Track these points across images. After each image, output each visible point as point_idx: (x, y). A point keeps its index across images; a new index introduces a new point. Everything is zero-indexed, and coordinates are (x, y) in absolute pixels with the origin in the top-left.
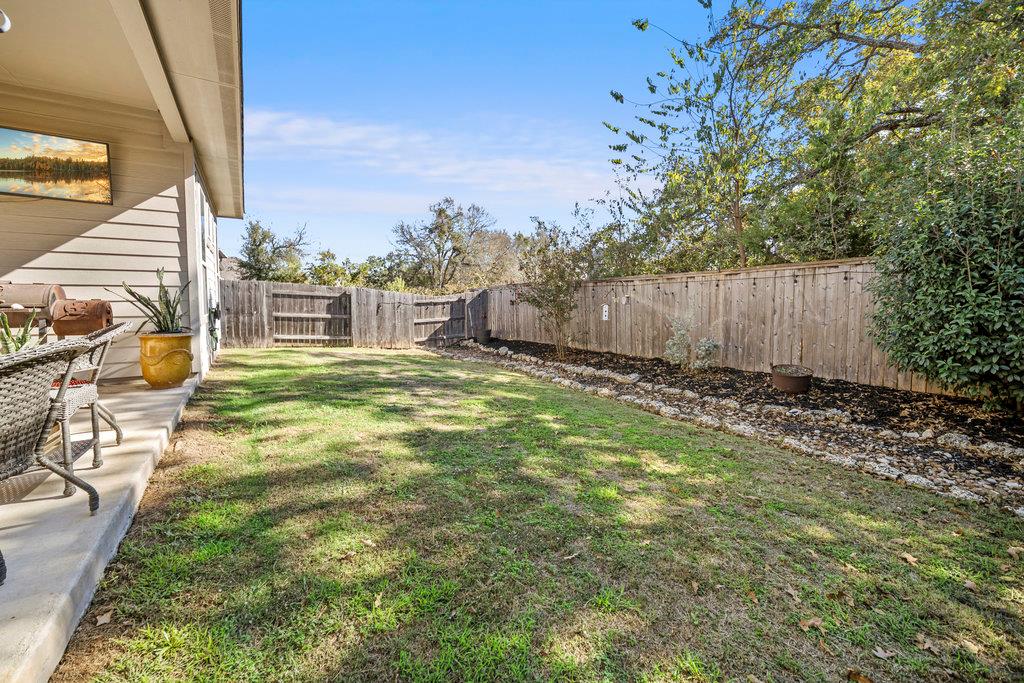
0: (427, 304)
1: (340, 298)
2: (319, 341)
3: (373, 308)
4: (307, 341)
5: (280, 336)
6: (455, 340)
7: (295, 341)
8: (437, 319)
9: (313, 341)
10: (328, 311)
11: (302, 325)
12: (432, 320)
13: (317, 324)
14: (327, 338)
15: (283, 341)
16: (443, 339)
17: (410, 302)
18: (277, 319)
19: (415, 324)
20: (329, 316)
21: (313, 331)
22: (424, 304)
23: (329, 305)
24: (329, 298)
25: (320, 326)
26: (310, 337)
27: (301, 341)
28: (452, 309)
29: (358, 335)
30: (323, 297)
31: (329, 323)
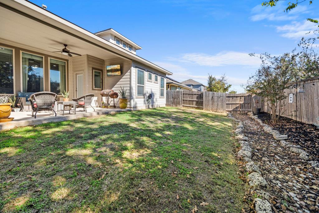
0: (233, 97)
1: (201, 95)
2: (194, 107)
3: (210, 98)
4: (191, 107)
5: (184, 105)
6: (246, 112)
7: (188, 107)
8: (237, 102)
9: (192, 107)
10: (197, 99)
11: (190, 102)
12: (234, 103)
13: (194, 102)
14: (196, 106)
15: (185, 106)
16: (240, 111)
17: (225, 96)
18: (183, 100)
19: (227, 104)
20: (197, 100)
21: (193, 104)
22: (231, 97)
23: (197, 97)
24: (197, 95)
25: (195, 103)
26: (192, 106)
27: (189, 107)
28: (245, 99)
29: (205, 106)
30: (196, 94)
31: (197, 102)
